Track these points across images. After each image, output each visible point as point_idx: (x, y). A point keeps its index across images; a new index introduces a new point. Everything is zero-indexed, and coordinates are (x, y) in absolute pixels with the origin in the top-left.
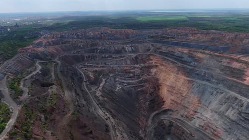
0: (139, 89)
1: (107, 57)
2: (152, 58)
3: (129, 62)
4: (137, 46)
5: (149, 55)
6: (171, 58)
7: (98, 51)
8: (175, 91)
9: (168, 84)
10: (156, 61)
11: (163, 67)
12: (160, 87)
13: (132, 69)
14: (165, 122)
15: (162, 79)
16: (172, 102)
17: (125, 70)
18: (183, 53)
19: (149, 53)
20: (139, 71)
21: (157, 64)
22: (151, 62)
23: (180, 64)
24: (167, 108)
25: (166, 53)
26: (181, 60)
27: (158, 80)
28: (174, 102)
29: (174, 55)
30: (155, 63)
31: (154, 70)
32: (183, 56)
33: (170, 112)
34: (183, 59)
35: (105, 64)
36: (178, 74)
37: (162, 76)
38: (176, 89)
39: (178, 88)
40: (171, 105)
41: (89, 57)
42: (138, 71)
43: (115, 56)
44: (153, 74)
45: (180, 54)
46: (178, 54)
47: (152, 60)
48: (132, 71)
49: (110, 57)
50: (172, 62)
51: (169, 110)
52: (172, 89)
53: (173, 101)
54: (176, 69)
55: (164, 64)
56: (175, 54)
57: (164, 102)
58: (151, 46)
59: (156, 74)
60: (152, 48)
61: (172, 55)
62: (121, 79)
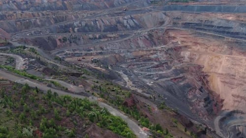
0: (182, 84)
1: (100, 38)
2: (172, 34)
3: (141, 43)
4: (141, 17)
5: (167, 31)
6: (209, 31)
7: (76, 29)
8: (236, 82)
9: (220, 71)
10: (183, 39)
11: (199, 47)
12: (208, 79)
13: (152, 54)
14: (241, 130)
15: (206, 65)
16: (236, 99)
17: (142, 56)
18: (228, 21)
19: (165, 28)
20: (165, 56)
21: (185, 44)
22: (174, 41)
23: (230, 39)
24: (231, 109)
25: (197, 24)
26: (228, 33)
27: (200, 67)
28: (239, 99)
29: (212, 26)
30: (182, 42)
31: (186, 54)
32: (230, 25)
33: (239, 115)
34: (232, 31)
35: (102, 49)
36: (231, 54)
37: (205, 61)
38: (237, 77)
39: (241, 75)
40: (236, 104)
41: (65, 40)
42: (163, 57)
43: (112, 36)
44: (187, 59)
45: (223, 24)
46: (220, 23)
47: (174, 38)
48: (153, 57)
49: (105, 37)
50: (214, 37)
51: (234, 112)
52: (229, 79)
53: (238, 97)
54: (226, 47)
55: (200, 41)
56: (214, 24)
57: (222, 101)
58: (164, 16)
59: (191, 59)
60: (167, 20)
61: (209, 26)
62: (142, 71)
